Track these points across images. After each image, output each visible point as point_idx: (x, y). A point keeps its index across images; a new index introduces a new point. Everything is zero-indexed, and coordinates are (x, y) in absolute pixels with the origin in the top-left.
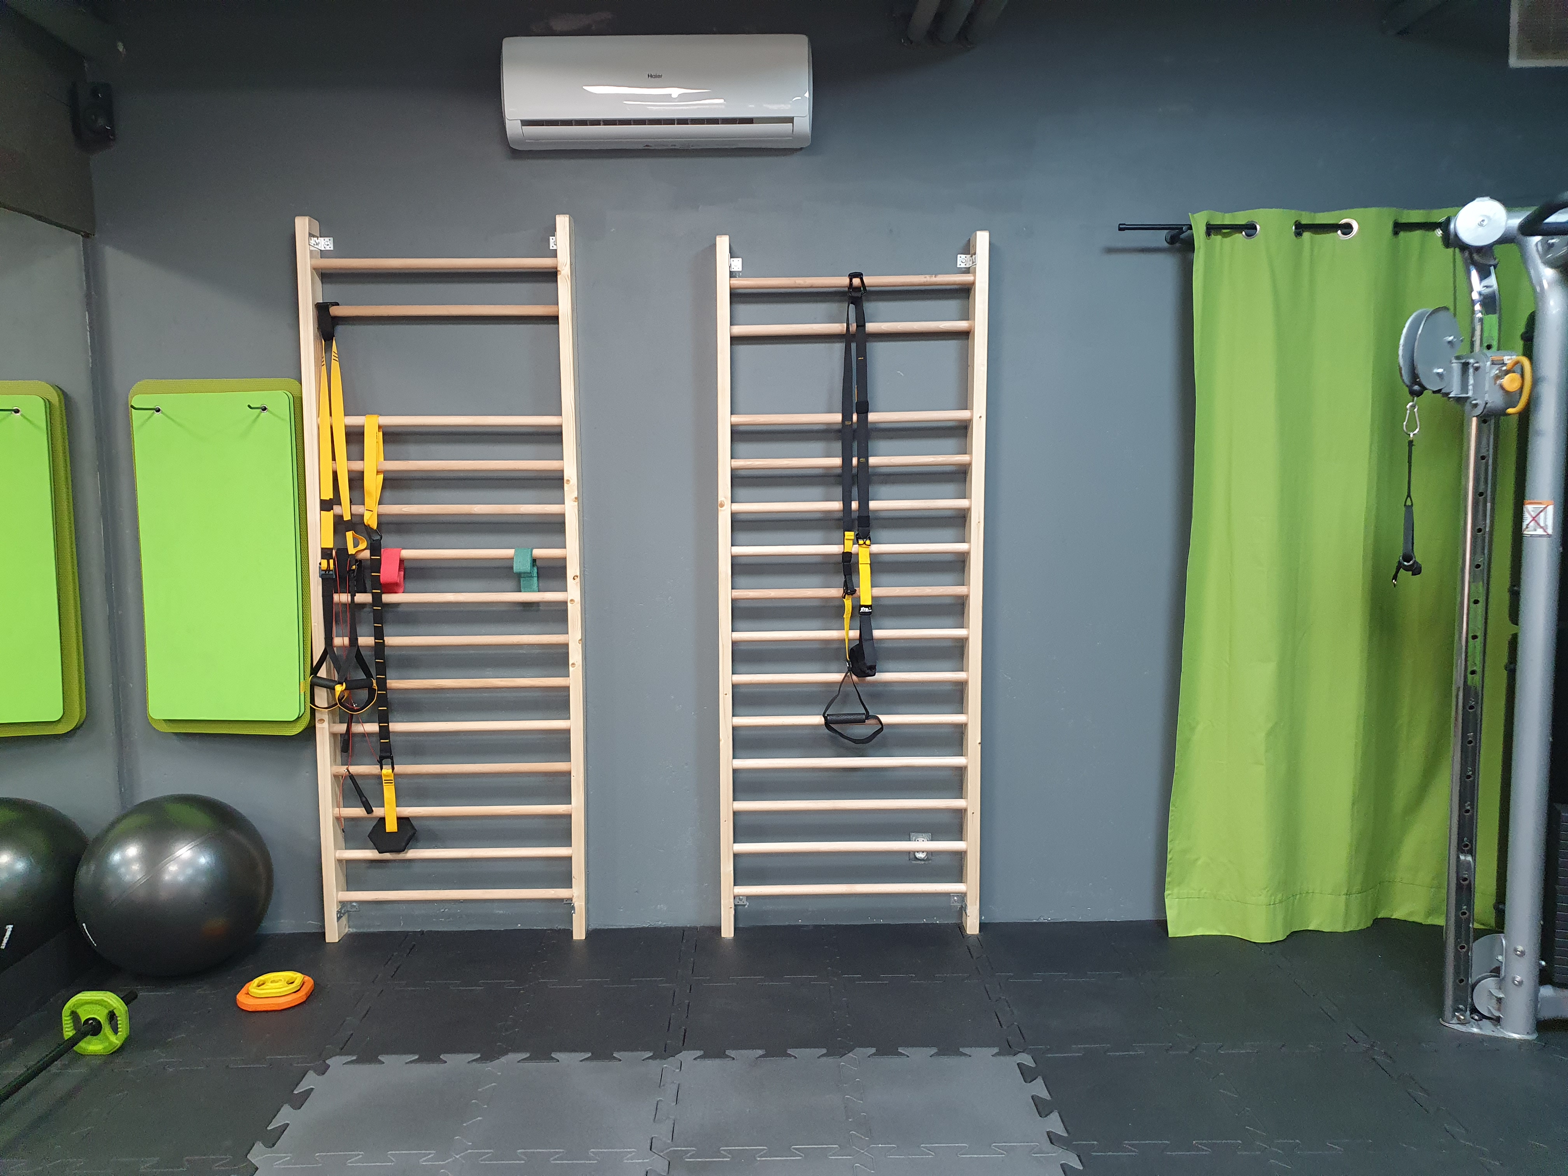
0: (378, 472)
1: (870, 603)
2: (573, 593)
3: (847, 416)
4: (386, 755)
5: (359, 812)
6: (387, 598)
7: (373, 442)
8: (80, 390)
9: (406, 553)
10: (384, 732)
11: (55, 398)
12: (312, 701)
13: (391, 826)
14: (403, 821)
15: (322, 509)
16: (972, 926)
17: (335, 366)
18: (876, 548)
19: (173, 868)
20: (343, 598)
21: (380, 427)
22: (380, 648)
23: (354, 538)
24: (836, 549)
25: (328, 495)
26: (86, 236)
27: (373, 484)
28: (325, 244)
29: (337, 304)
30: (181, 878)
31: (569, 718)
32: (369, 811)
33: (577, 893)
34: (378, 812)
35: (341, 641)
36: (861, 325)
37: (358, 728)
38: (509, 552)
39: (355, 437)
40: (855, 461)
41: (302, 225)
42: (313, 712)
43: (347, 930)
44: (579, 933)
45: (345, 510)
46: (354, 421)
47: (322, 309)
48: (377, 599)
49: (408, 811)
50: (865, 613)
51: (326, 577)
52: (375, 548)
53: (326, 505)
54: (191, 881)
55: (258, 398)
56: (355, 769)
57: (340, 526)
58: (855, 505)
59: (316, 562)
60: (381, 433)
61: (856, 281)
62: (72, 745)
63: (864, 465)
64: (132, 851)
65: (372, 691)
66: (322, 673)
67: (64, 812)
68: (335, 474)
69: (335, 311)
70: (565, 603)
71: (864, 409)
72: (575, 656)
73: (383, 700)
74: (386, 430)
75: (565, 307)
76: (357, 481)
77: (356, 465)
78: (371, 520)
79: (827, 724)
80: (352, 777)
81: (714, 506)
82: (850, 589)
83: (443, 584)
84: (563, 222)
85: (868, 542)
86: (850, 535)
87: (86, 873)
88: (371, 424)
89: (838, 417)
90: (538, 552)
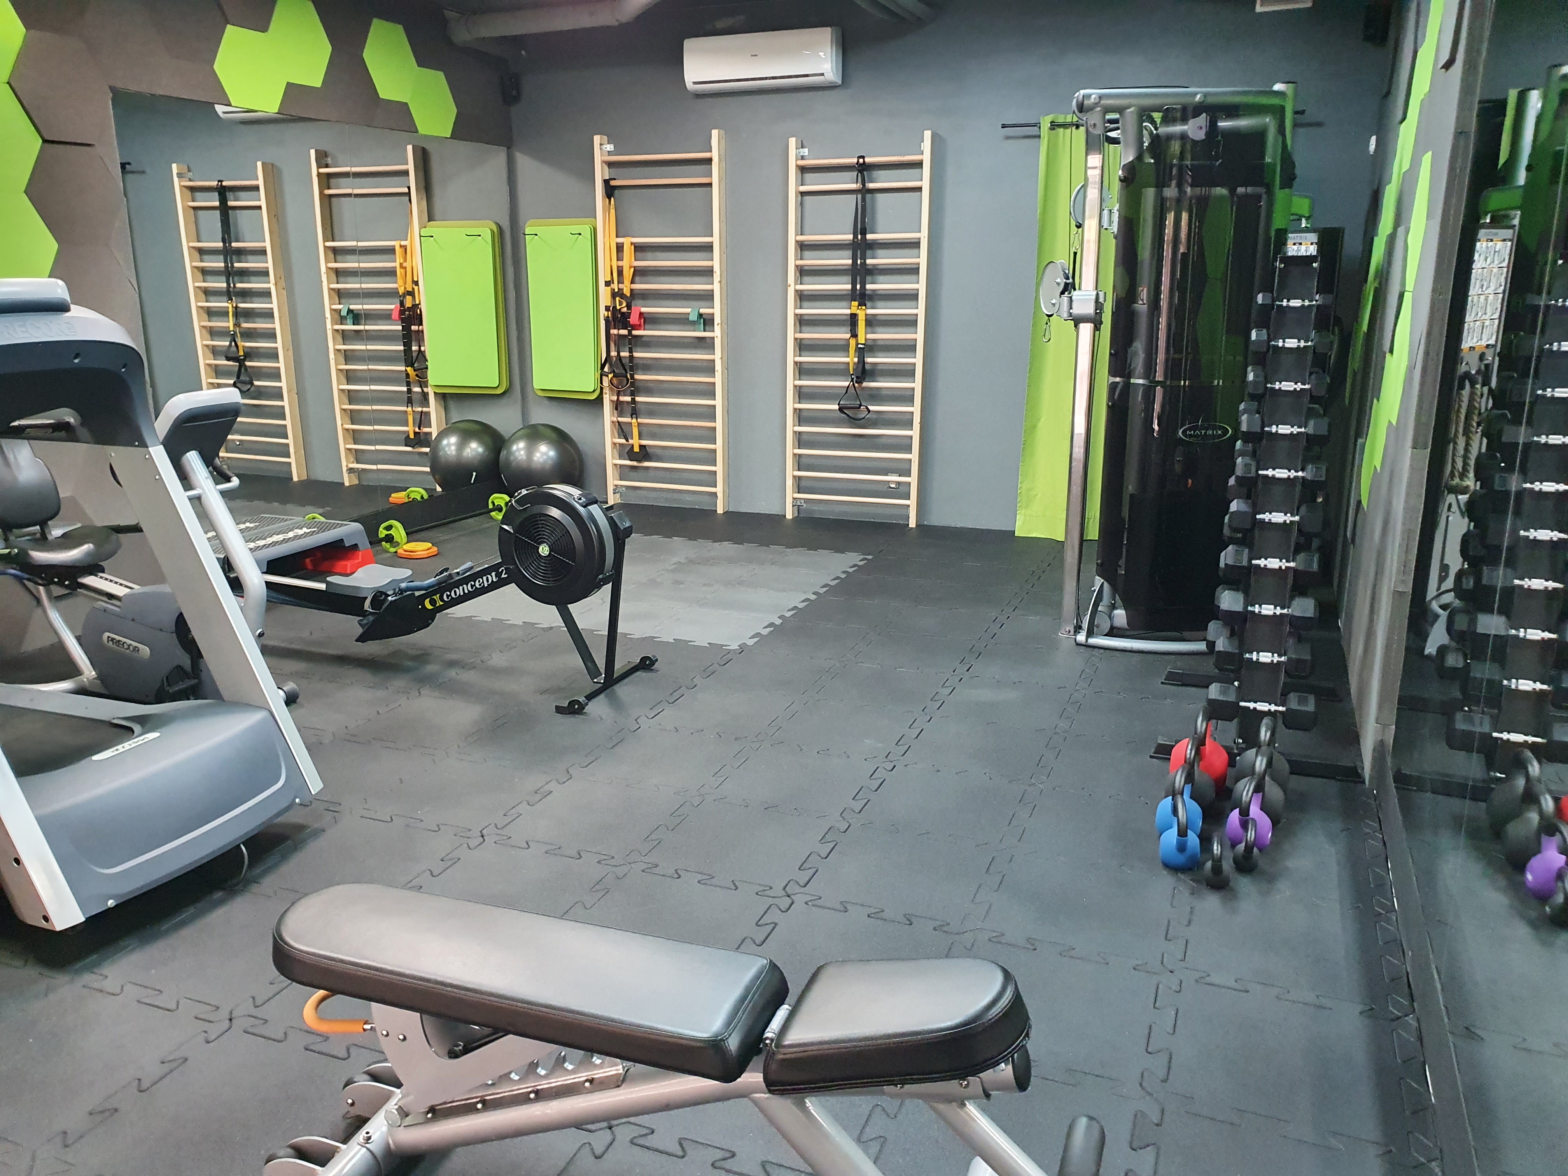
0: (631, 267)
1: (864, 342)
2: (717, 332)
3: (855, 236)
4: (634, 413)
5: (623, 441)
6: (635, 332)
7: (628, 250)
8: (506, 225)
9: (643, 310)
10: (633, 400)
11: (495, 229)
12: (601, 383)
13: (636, 449)
14: (641, 446)
15: (606, 286)
16: (912, 524)
17: (613, 211)
18: (870, 311)
19: (538, 455)
20: (614, 332)
21: (632, 243)
22: (631, 358)
23: (619, 301)
24: (848, 312)
25: (609, 279)
26: (508, 148)
27: (628, 274)
28: (610, 147)
29: (615, 179)
30: (541, 460)
31: (715, 400)
32: (627, 441)
33: (719, 490)
34: (631, 441)
35: (614, 354)
36: (864, 185)
37: (622, 399)
38: (688, 310)
39: (620, 248)
40: (859, 262)
41: (597, 139)
42: (602, 389)
43: (620, 501)
44: (720, 511)
45: (615, 286)
46: (620, 240)
47: (606, 182)
48: (630, 332)
49: (644, 442)
50: (860, 348)
51: (607, 320)
52: (629, 306)
53: (607, 284)
54: (545, 461)
55: (576, 229)
56: (620, 419)
57: (614, 295)
58: (858, 287)
59: (603, 313)
60: (633, 247)
61: (861, 161)
62: (504, 401)
63: (864, 264)
64: (521, 445)
65: (628, 380)
66: (606, 369)
67: (502, 433)
68: (611, 267)
69: (613, 183)
70: (714, 338)
71: (864, 232)
72: (718, 366)
73: (632, 385)
74: (636, 245)
75: (715, 180)
76: (620, 272)
77: (620, 263)
78: (627, 293)
79: (841, 409)
80: (618, 422)
81: (786, 286)
82: (854, 335)
83: (662, 327)
84: (715, 133)
85: (864, 308)
86: (856, 303)
87: (503, 453)
88: (627, 241)
89: (851, 237)
90: (702, 311)
